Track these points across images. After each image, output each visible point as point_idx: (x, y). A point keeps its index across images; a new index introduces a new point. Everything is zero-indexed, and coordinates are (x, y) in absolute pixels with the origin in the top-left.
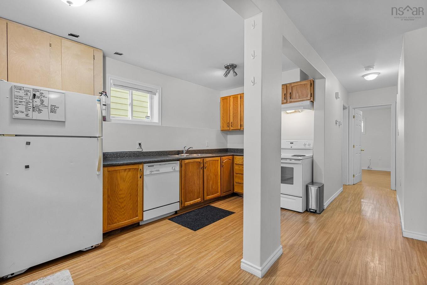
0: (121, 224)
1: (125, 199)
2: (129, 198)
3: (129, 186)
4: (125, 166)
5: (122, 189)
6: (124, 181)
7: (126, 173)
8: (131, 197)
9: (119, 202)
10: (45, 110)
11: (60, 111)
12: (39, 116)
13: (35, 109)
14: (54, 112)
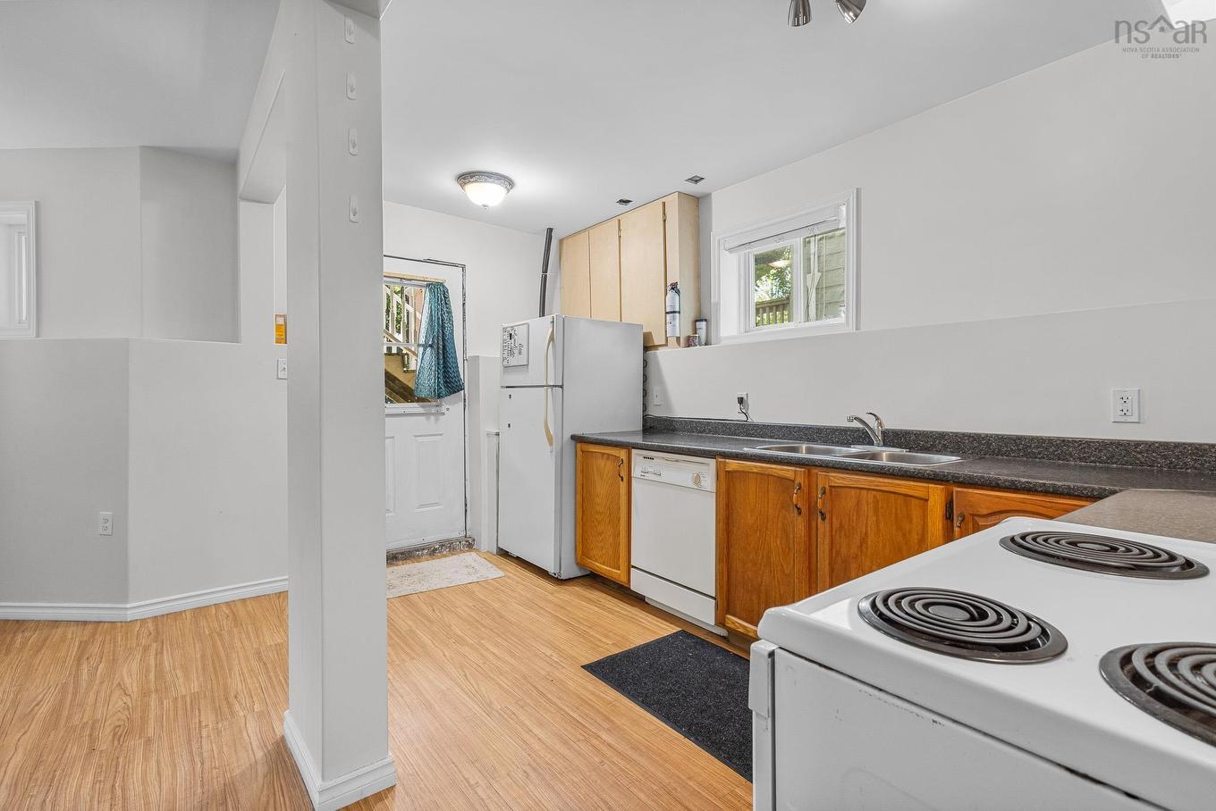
1: (603, 516)
2: (608, 521)
3: (607, 492)
4: (602, 447)
5: (599, 494)
6: (602, 478)
7: (603, 461)
8: (611, 520)
9: (595, 519)
10: (516, 352)
11: (524, 350)
12: (513, 361)
13: (511, 353)
14: (520, 353)
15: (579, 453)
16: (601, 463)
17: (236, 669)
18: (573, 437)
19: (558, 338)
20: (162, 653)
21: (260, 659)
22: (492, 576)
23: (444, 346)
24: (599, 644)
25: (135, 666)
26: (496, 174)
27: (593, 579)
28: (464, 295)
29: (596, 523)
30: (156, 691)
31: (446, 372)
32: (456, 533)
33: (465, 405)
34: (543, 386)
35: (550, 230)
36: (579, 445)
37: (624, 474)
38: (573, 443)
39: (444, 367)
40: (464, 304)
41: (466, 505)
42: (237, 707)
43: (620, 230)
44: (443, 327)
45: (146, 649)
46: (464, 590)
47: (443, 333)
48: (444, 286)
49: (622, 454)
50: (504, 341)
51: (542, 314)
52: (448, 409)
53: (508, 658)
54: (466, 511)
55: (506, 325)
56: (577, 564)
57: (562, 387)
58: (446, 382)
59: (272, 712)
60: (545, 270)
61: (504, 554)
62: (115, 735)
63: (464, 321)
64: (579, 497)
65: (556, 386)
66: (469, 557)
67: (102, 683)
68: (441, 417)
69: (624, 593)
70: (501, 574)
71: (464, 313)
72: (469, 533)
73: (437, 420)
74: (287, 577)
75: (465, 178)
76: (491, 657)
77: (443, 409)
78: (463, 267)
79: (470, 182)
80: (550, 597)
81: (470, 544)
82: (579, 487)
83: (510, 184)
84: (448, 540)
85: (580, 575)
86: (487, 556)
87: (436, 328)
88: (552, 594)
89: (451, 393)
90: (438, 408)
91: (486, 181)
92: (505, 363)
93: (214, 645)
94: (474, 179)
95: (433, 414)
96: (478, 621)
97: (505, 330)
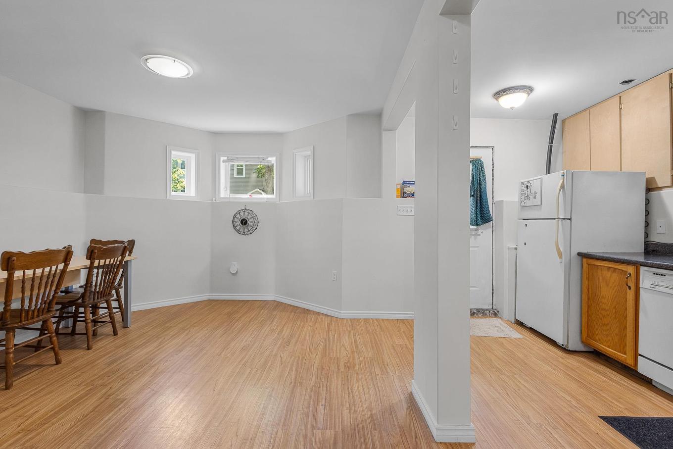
0: (603, 348)
1: (608, 312)
2: (614, 316)
3: (613, 295)
4: (608, 263)
5: (604, 296)
6: (607, 285)
7: (610, 273)
8: (617, 316)
9: (601, 313)
10: (532, 197)
11: (538, 196)
12: (528, 203)
13: (528, 197)
14: (535, 198)
15: (585, 265)
16: (608, 274)
17: (385, 351)
18: (579, 254)
19: (568, 187)
20: (355, 335)
21: (395, 350)
22: (513, 336)
23: (480, 195)
24: (612, 405)
25: (347, 338)
26: (521, 86)
27: (596, 355)
28: (493, 164)
29: (601, 316)
30: (357, 352)
31: (481, 211)
32: (486, 305)
33: (493, 230)
34: (555, 219)
35: (556, 115)
36: (585, 260)
37: (632, 284)
38: (580, 258)
39: (480, 208)
40: (493, 170)
41: (493, 290)
42: (389, 370)
43: (620, 103)
44: (480, 184)
45: (350, 332)
46: (495, 340)
47: (480, 188)
48: (481, 161)
49: (631, 269)
50: (522, 191)
51: (548, 171)
52: (482, 232)
53: (535, 391)
54: (493, 293)
55: (523, 181)
56: (582, 342)
57: (570, 219)
58: (481, 216)
59: (404, 377)
60: (551, 141)
61: (521, 324)
62: (345, 366)
63: (493, 180)
64: (584, 296)
65: (564, 219)
66: (496, 321)
67: (337, 342)
68: (478, 237)
69: (631, 372)
70: (521, 336)
71: (493, 175)
72: (494, 307)
73: (475, 239)
74: (413, 313)
75: (498, 94)
76: (522, 387)
77: (479, 232)
78: (493, 148)
79: (503, 95)
80: (560, 360)
81: (496, 314)
82: (585, 289)
83: (530, 90)
84: (482, 309)
85: (584, 350)
86: (508, 322)
87: (476, 185)
88: (562, 358)
89: (484, 223)
90: (476, 232)
91: (514, 92)
92: (523, 204)
93: (375, 338)
94: (506, 93)
95: (473, 235)
96: (509, 362)
97: (522, 183)
